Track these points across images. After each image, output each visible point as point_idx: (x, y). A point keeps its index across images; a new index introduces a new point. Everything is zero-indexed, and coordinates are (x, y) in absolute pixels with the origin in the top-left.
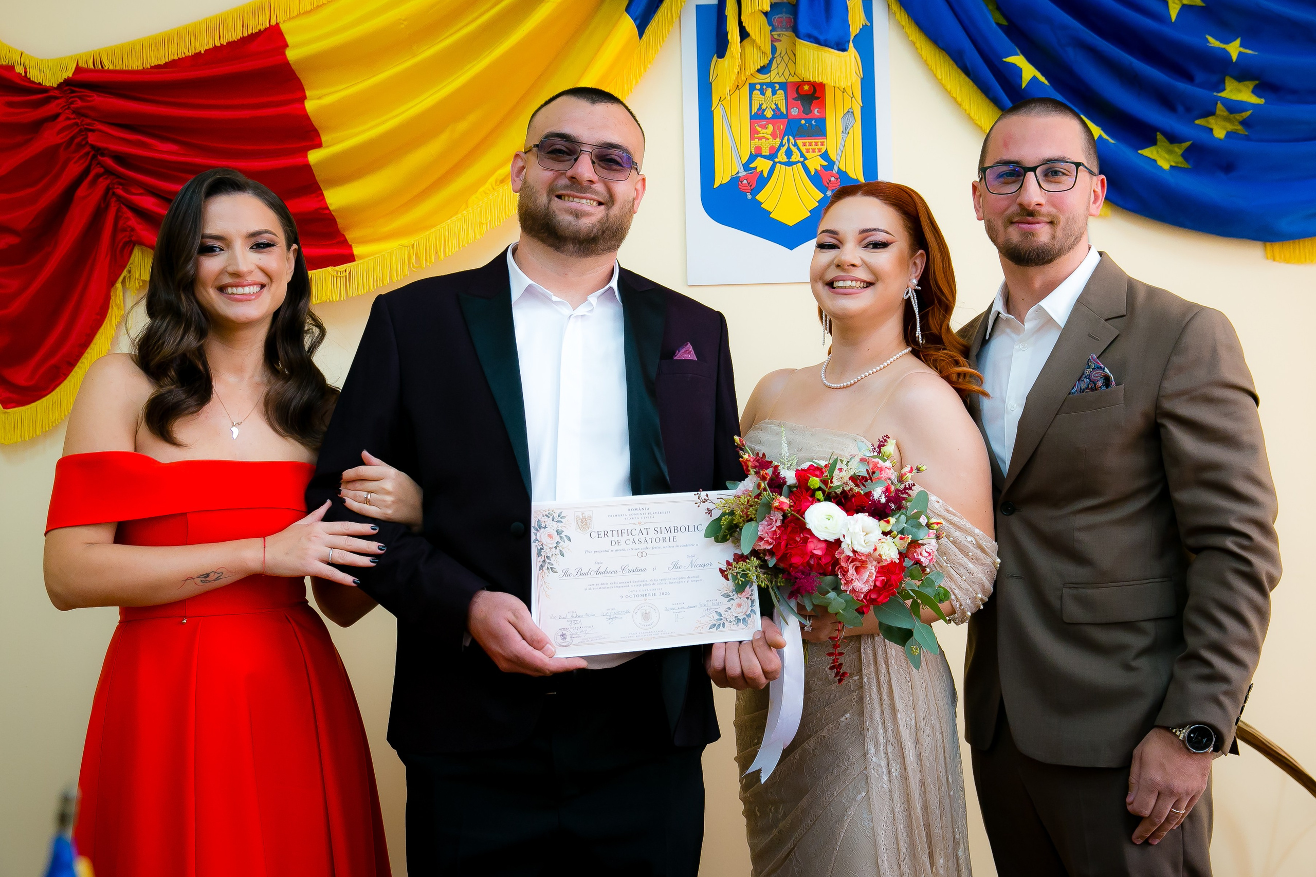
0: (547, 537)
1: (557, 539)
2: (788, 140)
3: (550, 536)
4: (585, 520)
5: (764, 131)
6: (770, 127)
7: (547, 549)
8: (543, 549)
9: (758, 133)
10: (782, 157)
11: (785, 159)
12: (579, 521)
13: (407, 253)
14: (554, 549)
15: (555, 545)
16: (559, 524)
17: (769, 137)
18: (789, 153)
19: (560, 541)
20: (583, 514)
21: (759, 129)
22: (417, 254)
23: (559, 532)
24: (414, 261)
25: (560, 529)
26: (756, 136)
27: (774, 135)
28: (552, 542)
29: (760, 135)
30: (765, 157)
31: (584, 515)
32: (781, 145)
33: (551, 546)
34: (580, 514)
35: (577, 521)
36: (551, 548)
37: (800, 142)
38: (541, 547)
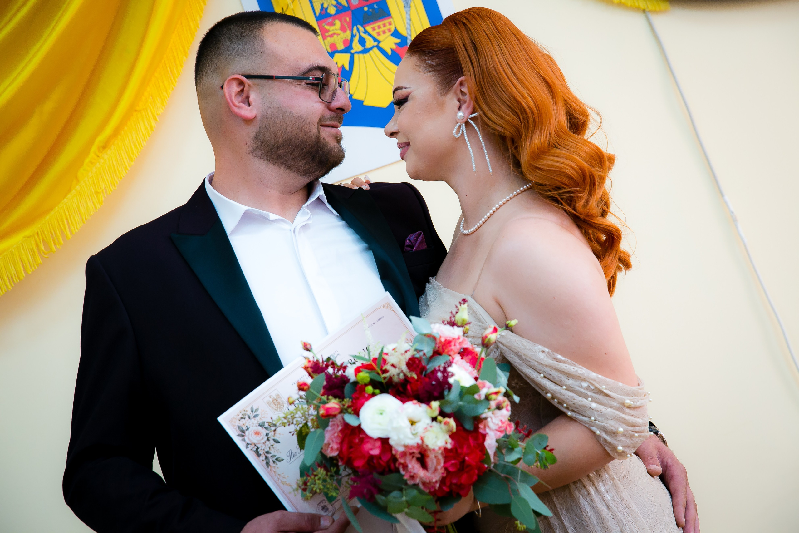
0: (255, 436)
1: (264, 431)
2: (358, 30)
3: (257, 433)
4: (276, 400)
5: (333, 28)
6: (338, 23)
7: (262, 446)
8: (258, 448)
9: (328, 31)
10: (357, 47)
11: (360, 48)
12: (272, 405)
13: (33, 243)
14: (267, 443)
15: (266, 438)
16: (258, 418)
17: (339, 32)
18: (362, 41)
19: (268, 432)
20: (270, 396)
21: (327, 27)
22: (43, 240)
23: (262, 425)
24: (43, 248)
25: (260, 422)
26: (327, 34)
27: (343, 29)
28: (261, 437)
29: (330, 33)
30: (342, 51)
31: (272, 397)
32: (353, 36)
33: (263, 441)
34: (268, 399)
35: (270, 406)
36: (264, 443)
37: (369, 28)
38: (256, 447)
